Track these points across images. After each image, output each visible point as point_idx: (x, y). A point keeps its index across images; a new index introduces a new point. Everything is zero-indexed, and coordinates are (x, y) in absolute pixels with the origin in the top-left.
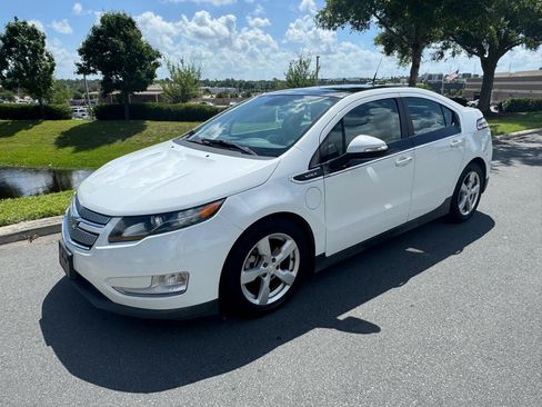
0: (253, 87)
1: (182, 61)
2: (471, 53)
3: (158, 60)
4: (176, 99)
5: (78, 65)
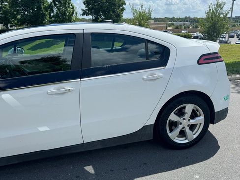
1: (142, 7)
3: (124, 6)
5: (83, 10)
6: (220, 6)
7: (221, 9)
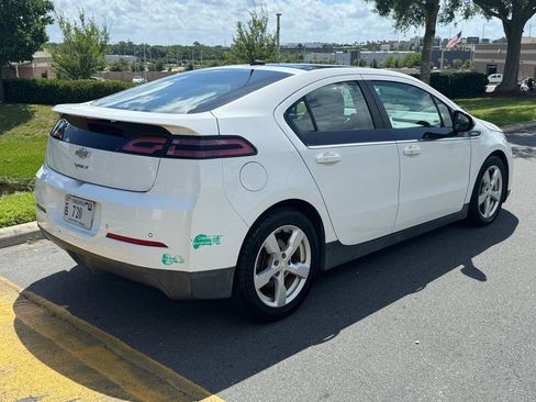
0: (163, 55)
1: (82, 18)
2: (489, 14)
3: (51, 14)
4: (74, 73)
6: (260, 24)
7: (263, 31)
